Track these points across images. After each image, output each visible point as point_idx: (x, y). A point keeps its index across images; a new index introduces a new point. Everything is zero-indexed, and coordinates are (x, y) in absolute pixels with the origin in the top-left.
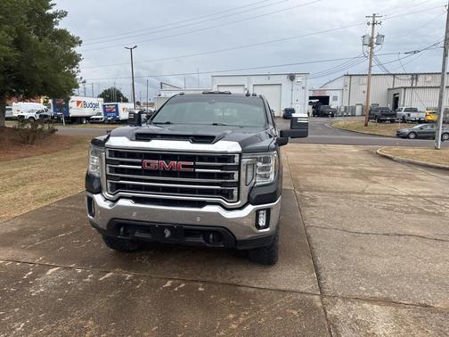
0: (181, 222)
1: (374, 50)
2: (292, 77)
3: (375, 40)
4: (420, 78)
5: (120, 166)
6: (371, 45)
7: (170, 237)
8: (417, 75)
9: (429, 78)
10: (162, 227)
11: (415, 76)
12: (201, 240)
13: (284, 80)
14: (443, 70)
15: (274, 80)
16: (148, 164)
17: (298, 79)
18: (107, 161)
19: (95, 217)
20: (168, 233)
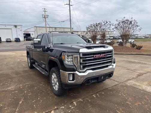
0: (105, 73)
1: (46, 20)
2: (16, 26)
3: (46, 17)
4: (57, 29)
6: (45, 18)
9: (59, 29)
10: (101, 76)
11: (56, 28)
12: (108, 77)
14: (71, 27)
16: (96, 56)
17: (18, 27)
18: (80, 58)
19: (75, 81)
20: (102, 77)
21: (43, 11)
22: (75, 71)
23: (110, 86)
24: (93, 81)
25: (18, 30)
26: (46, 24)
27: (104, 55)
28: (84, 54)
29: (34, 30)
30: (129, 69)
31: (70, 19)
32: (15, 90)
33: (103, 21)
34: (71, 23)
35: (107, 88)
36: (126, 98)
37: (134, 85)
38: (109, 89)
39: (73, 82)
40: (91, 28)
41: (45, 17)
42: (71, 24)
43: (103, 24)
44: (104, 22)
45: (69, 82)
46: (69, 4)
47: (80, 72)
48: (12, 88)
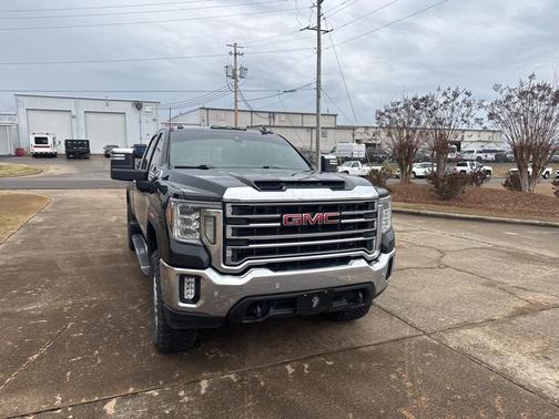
0: (331, 285)
1: (238, 84)
2: (138, 106)
3: (238, 73)
4: (276, 117)
5: (252, 225)
6: (234, 77)
7: (318, 305)
8: (274, 113)
9: (283, 117)
10: (310, 295)
11: (272, 115)
12: (344, 302)
13: (128, 108)
14: (318, 111)
15: (113, 107)
16: (290, 220)
17: (147, 108)
18: (226, 221)
19: (201, 302)
20: (316, 301)
21: (231, 53)
22: (204, 269)
23: (373, 342)
24: (273, 312)
25: (144, 118)
26: (236, 101)
27: (330, 218)
28: (243, 208)
29: (197, 122)
30: (491, 284)
31: (318, 81)
32: (41, 316)
33: (439, 89)
34: (319, 97)
35: (357, 345)
36: (410, 394)
37: (475, 346)
38: (364, 349)
39: (194, 306)
40: (394, 115)
41: (235, 74)
42: (321, 99)
43: (441, 101)
44: (445, 94)
45: (181, 304)
46: (318, 29)
47: (223, 273)
48: (37, 309)
